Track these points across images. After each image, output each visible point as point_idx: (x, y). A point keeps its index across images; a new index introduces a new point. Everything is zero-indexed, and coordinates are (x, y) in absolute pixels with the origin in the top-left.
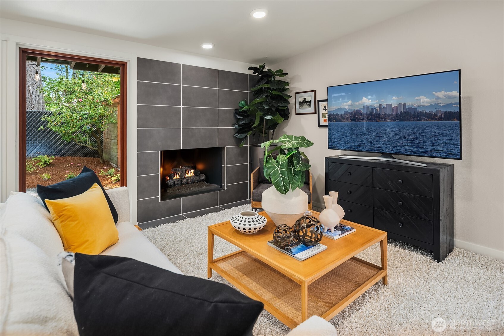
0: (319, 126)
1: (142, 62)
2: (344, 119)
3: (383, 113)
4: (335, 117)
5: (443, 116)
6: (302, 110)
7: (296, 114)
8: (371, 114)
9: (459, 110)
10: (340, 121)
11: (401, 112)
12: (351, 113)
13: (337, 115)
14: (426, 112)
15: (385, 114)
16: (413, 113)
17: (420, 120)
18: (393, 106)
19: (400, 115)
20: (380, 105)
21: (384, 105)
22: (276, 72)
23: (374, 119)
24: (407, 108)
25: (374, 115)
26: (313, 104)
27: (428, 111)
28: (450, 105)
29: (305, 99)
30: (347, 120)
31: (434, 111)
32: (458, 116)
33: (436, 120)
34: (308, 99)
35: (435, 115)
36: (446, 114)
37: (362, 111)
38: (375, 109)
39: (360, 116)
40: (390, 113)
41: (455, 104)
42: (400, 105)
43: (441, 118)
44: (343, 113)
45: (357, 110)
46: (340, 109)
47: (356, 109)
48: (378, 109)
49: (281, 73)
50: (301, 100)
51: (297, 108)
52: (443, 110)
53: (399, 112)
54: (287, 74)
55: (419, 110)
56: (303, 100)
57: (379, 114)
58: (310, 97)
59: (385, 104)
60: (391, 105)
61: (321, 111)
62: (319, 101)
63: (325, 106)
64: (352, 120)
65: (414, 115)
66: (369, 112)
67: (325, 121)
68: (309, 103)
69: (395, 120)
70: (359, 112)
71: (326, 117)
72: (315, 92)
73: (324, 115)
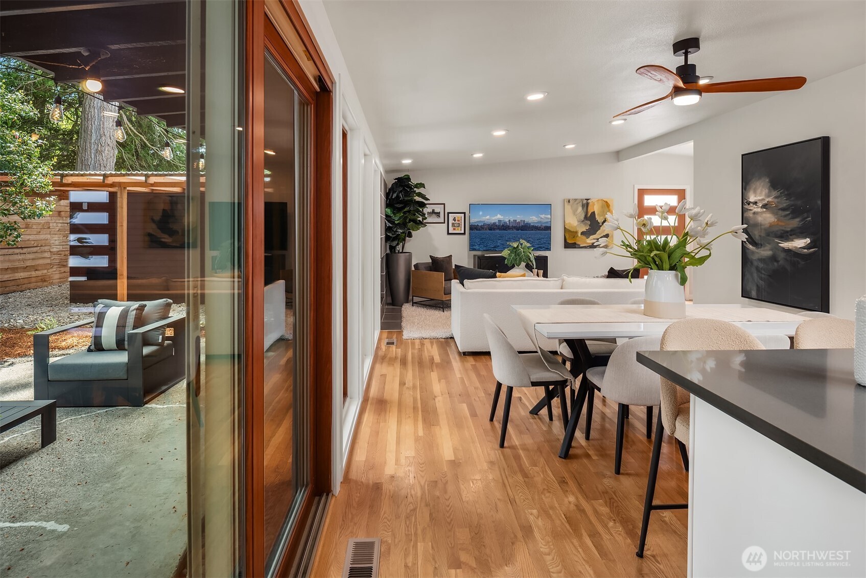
0: (448, 234)
2: (483, 228)
3: (511, 225)
4: (476, 227)
6: (431, 220)
8: (503, 226)
9: (550, 225)
10: (480, 230)
12: (489, 225)
13: (478, 225)
14: (535, 226)
15: (513, 226)
16: (528, 226)
17: (532, 230)
18: (517, 222)
19: (521, 227)
20: (509, 220)
21: (512, 220)
22: (418, 184)
23: (505, 229)
24: (525, 223)
25: (505, 226)
26: (442, 215)
28: (547, 222)
29: (434, 210)
30: (486, 230)
31: (539, 225)
32: (550, 228)
33: (540, 230)
34: (437, 210)
35: (540, 227)
36: (545, 227)
37: (497, 224)
38: (506, 222)
40: (515, 226)
41: (549, 222)
42: (521, 221)
44: (483, 224)
46: (480, 222)
47: (493, 222)
48: (508, 222)
49: (421, 186)
52: (544, 225)
53: (521, 225)
54: (425, 186)
55: (532, 224)
56: (431, 211)
57: (509, 226)
58: (438, 209)
60: (516, 220)
61: (451, 221)
62: (448, 213)
63: (455, 218)
64: (489, 230)
65: (529, 227)
66: (501, 225)
67: (454, 229)
68: (438, 214)
69: (518, 230)
70: (494, 224)
71: (455, 226)
72: (444, 204)
73: (453, 225)
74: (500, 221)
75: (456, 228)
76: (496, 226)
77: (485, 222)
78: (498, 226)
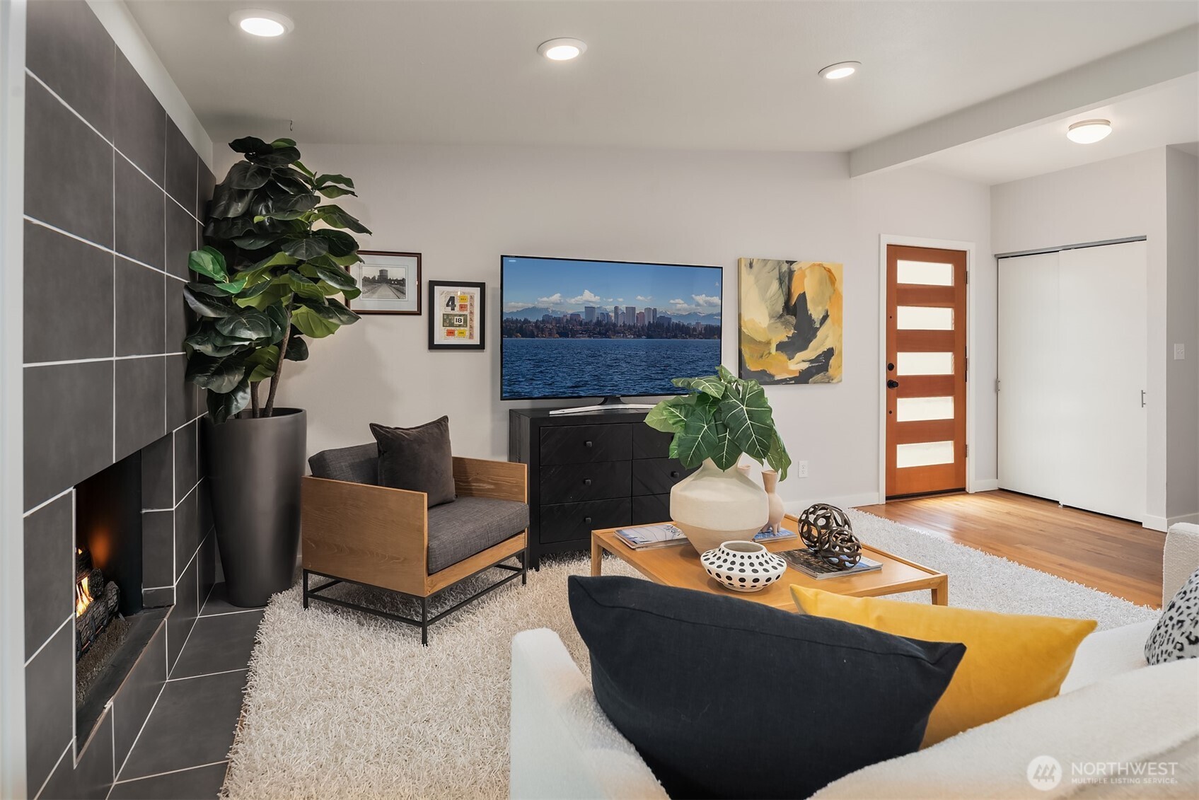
0: (432, 346)
2: (542, 331)
3: (620, 323)
4: (521, 327)
5: (703, 331)
6: (375, 303)
8: (599, 323)
9: (720, 324)
10: (532, 336)
11: (649, 322)
12: (558, 320)
13: (526, 321)
14: (683, 325)
15: (625, 325)
16: (666, 325)
17: (675, 337)
18: (637, 312)
19: (648, 328)
20: (616, 308)
21: (623, 308)
22: (324, 180)
23: (604, 334)
24: (658, 316)
25: (605, 326)
26: (411, 288)
27: (685, 324)
28: (711, 316)
29: (383, 273)
30: (550, 335)
31: (693, 323)
32: (718, 332)
33: (695, 337)
34: (395, 273)
35: (694, 329)
36: (706, 328)
37: (583, 317)
38: (607, 314)
39: (579, 327)
40: (632, 324)
41: (715, 315)
42: (648, 310)
43: (700, 335)
44: (541, 319)
45: (571, 314)
46: (534, 310)
47: (570, 312)
48: (612, 314)
49: (339, 185)
50: (372, 273)
52: (704, 323)
53: (647, 323)
55: (674, 321)
56: (377, 274)
57: (615, 325)
58: (399, 269)
59: (625, 306)
60: (634, 309)
61: (440, 310)
62: (432, 284)
63: (452, 299)
64: (561, 335)
65: (668, 329)
66: (595, 320)
67: (451, 333)
68: (399, 285)
69: (639, 336)
70: (575, 316)
71: (452, 325)
72: (419, 256)
73: (448, 320)
74: (590, 310)
75: (457, 330)
76: (581, 323)
77: (550, 313)
78: (586, 324)
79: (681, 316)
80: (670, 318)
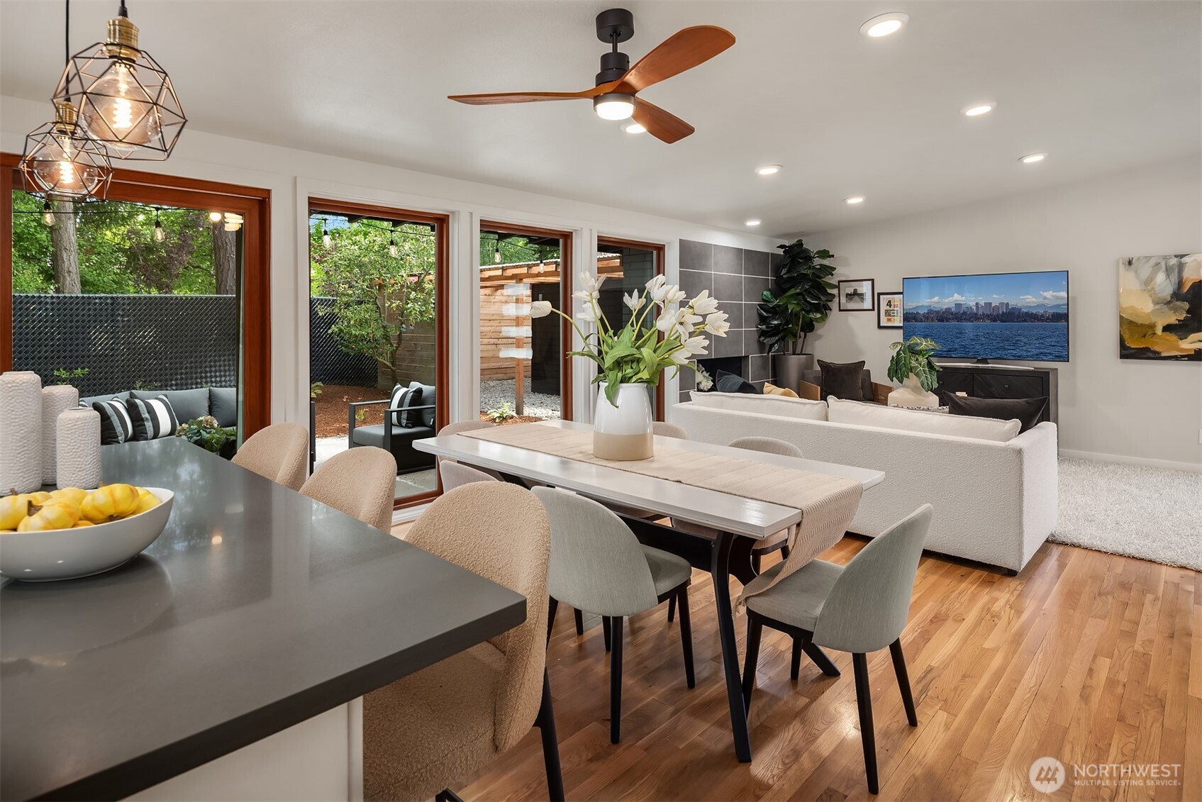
0: (880, 327)
1: (685, 246)
2: (927, 318)
3: (980, 313)
4: (915, 317)
5: (1050, 317)
6: (851, 305)
7: (840, 310)
8: (964, 313)
9: (1066, 312)
10: (921, 321)
11: (1003, 312)
12: (937, 312)
13: (917, 313)
14: (1032, 313)
15: (983, 314)
16: (1017, 313)
17: (1025, 321)
18: (993, 305)
19: (1002, 316)
20: (977, 304)
21: (982, 303)
22: (818, 252)
23: (968, 320)
24: (1010, 308)
25: (970, 314)
26: (869, 297)
27: (1034, 312)
28: (1058, 306)
29: (855, 290)
30: (932, 321)
31: (1041, 311)
32: (1065, 317)
33: (1043, 321)
34: (861, 291)
35: (1042, 316)
36: (1053, 315)
37: (953, 310)
38: (971, 307)
39: (951, 316)
40: (989, 313)
41: (1063, 305)
42: (1002, 304)
43: (1048, 320)
44: (926, 312)
45: (946, 309)
46: (922, 307)
47: (945, 307)
48: (974, 308)
49: (825, 254)
50: (850, 291)
51: (841, 301)
52: (1052, 311)
53: (1001, 312)
54: (833, 256)
55: (1024, 310)
56: (852, 291)
57: (976, 314)
58: (863, 288)
60: (990, 304)
61: (884, 307)
62: (879, 294)
63: (890, 302)
64: (939, 321)
65: (1019, 316)
66: (962, 312)
67: (889, 320)
68: (863, 296)
69: (995, 321)
70: (948, 310)
71: (890, 315)
72: (873, 280)
73: (888, 313)
74: (958, 305)
75: (892, 319)
76: (952, 314)
77: (932, 308)
78: (956, 314)
79: (1030, 307)
80: (1021, 309)
